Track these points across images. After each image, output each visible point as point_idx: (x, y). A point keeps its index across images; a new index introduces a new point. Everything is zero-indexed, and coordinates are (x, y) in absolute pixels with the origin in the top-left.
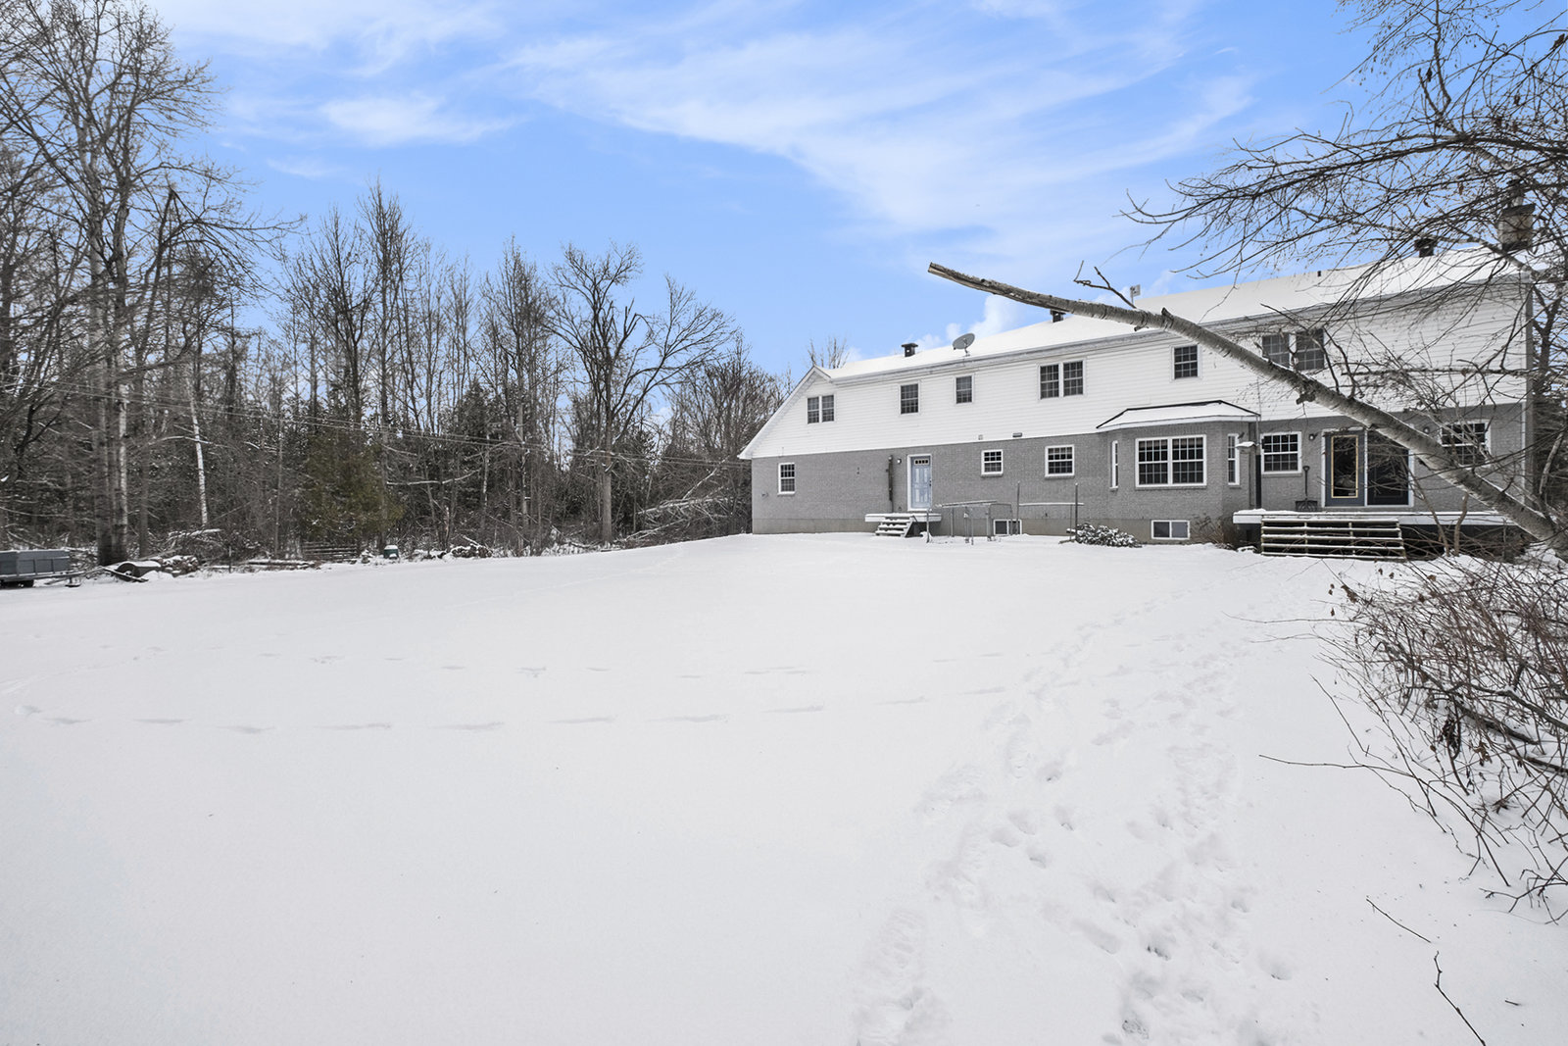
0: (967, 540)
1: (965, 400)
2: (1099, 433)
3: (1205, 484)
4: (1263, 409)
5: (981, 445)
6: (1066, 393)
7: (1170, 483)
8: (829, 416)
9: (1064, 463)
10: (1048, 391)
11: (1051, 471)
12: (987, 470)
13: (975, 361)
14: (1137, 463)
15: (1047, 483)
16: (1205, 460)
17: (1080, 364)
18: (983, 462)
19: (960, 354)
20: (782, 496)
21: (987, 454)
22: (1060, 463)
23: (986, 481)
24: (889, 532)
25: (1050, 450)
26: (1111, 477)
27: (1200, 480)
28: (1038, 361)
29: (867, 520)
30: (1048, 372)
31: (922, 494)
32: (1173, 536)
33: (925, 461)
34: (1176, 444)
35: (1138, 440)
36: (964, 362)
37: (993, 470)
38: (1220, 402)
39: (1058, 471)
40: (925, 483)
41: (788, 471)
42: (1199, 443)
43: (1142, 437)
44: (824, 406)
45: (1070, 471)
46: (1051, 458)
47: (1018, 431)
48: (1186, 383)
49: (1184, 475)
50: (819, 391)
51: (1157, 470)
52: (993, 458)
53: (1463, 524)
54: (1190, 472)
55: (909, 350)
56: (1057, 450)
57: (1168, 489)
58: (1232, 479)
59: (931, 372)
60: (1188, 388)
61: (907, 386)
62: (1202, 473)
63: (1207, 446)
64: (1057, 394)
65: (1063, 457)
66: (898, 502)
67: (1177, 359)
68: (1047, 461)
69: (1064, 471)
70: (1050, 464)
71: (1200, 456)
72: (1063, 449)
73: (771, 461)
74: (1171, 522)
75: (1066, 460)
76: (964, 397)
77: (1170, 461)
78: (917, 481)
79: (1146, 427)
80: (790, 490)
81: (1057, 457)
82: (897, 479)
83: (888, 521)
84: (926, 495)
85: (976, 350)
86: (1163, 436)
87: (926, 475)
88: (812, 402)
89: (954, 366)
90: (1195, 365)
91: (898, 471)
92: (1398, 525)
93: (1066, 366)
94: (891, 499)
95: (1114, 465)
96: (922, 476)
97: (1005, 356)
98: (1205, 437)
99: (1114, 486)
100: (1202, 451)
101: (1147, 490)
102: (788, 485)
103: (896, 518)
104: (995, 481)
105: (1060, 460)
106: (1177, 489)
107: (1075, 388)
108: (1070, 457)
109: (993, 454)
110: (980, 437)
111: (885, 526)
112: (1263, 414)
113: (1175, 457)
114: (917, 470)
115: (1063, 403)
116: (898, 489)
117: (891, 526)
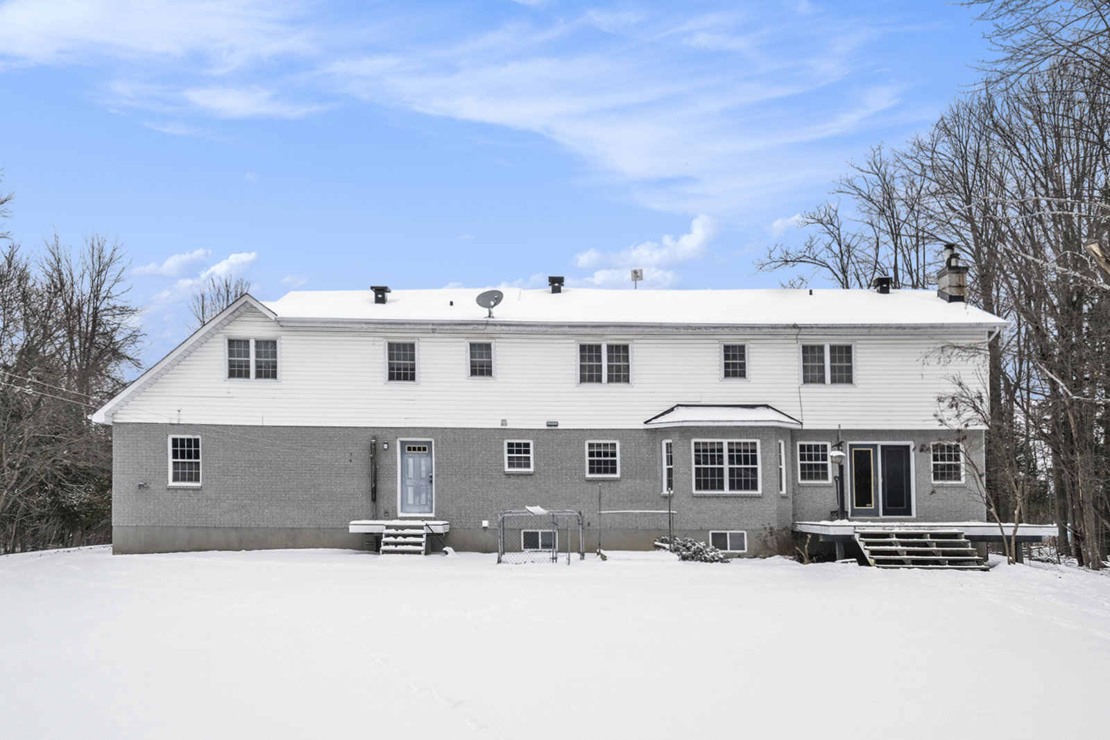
0: (554, 559)
1: (482, 373)
2: (647, 429)
3: (759, 491)
4: (804, 417)
5: (503, 432)
6: (610, 380)
7: (727, 491)
8: (268, 371)
9: (606, 462)
10: (589, 375)
11: (592, 471)
12: (511, 465)
13: (501, 325)
14: (694, 466)
15: (586, 485)
16: (759, 466)
17: (626, 348)
18: (506, 455)
19: (480, 313)
20: (176, 489)
21: (510, 445)
22: (602, 461)
23: (512, 480)
24: (400, 548)
25: (591, 446)
26: (662, 481)
27: (755, 487)
28: (579, 338)
29: (352, 529)
30: (589, 353)
31: (417, 493)
32: (731, 549)
33: (422, 448)
34: (731, 447)
35: (693, 441)
36: (487, 324)
37: (519, 465)
38: (767, 406)
39: (599, 471)
40: (421, 479)
41: (186, 450)
42: (753, 448)
43: (699, 437)
44: (258, 355)
45: (614, 471)
46: (591, 454)
47: (552, 419)
48: (735, 383)
49: (739, 482)
50: (250, 330)
51: (713, 475)
52: (519, 451)
53: (1017, 534)
54: (745, 480)
55: (380, 294)
56: (599, 445)
57: (726, 497)
58: (781, 489)
59: (434, 331)
60: (736, 390)
61: (398, 345)
62: (756, 480)
63: (762, 452)
64: (599, 380)
65: (606, 454)
66: (383, 504)
67: (727, 357)
68: (587, 458)
69: (606, 471)
70: (591, 462)
71: (755, 462)
72: (606, 445)
73: (152, 430)
74: (728, 532)
75: (609, 458)
76: (481, 367)
77: (726, 466)
78: (411, 474)
79: (703, 427)
80: (190, 480)
81: (599, 454)
82: (382, 471)
83: (393, 531)
84: (423, 496)
85: (501, 312)
86: (720, 438)
87: (423, 468)
88: (236, 346)
89: (471, 327)
90: (743, 366)
91: (384, 460)
92: (963, 536)
93: (610, 348)
94: (374, 499)
95: (665, 467)
96: (417, 468)
97: (542, 326)
98: (758, 442)
99: (665, 492)
100: (756, 456)
101: (705, 497)
102: (187, 472)
103: (403, 528)
104: (524, 480)
105: (602, 458)
106: (735, 497)
107: (620, 374)
108: (614, 455)
109: (519, 445)
110: (504, 422)
111: (392, 539)
112: (804, 422)
113: (731, 462)
114: (411, 461)
115: (605, 392)
116: (383, 486)
117: (400, 539)
